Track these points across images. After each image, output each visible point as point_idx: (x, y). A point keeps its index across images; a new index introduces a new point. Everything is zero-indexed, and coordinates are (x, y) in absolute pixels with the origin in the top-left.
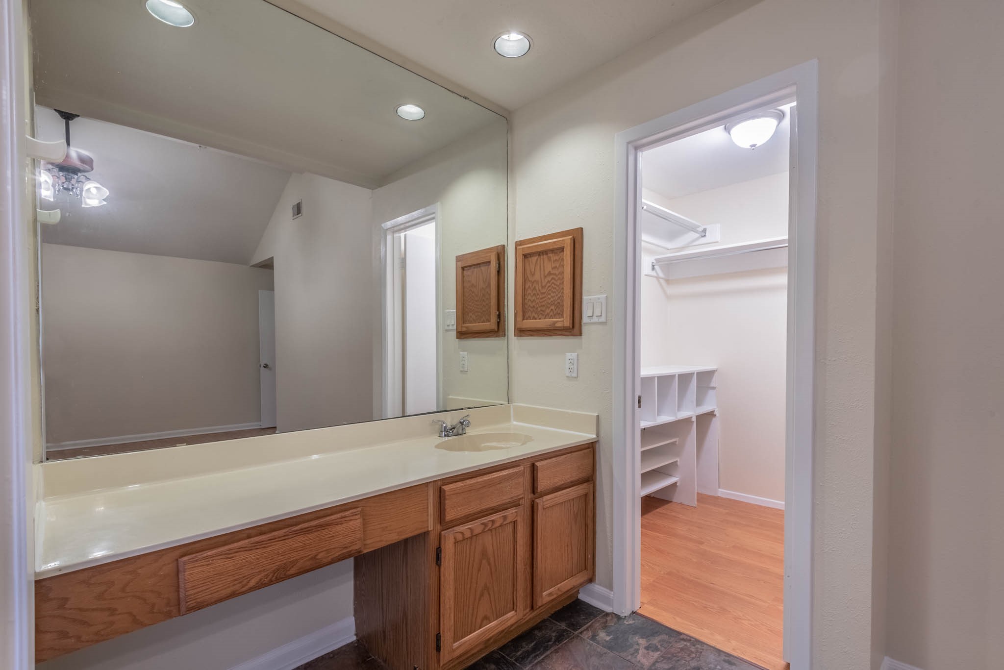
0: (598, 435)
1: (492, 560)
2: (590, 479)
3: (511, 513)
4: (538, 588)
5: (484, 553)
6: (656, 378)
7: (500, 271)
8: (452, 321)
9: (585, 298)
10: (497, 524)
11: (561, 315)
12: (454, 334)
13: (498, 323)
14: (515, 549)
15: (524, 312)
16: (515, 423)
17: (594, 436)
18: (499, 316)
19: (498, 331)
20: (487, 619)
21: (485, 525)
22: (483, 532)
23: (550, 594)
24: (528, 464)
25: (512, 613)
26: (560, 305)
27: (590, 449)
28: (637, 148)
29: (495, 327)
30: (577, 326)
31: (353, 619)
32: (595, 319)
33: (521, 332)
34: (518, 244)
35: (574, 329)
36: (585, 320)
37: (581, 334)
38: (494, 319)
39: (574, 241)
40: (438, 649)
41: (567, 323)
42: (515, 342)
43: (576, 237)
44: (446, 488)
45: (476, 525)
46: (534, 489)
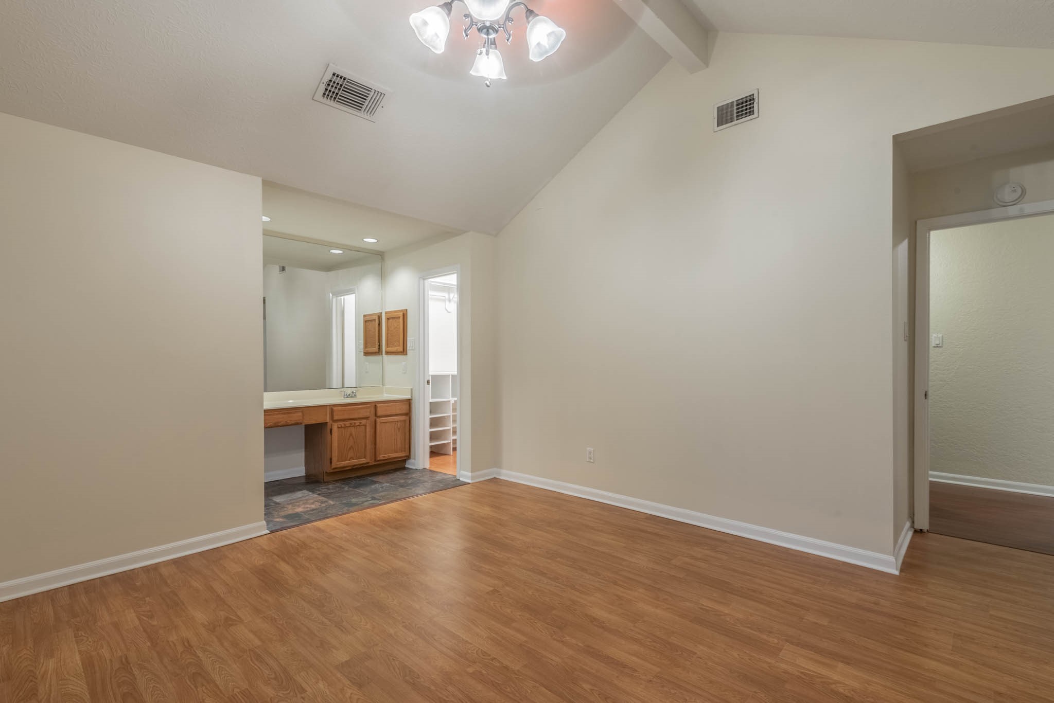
0: (412, 397)
1: (354, 437)
2: (408, 414)
3: (363, 422)
4: (377, 453)
5: (351, 435)
6: (451, 376)
7: (380, 324)
8: (362, 347)
9: (408, 339)
10: (356, 425)
11: (399, 346)
12: (363, 353)
13: (379, 349)
14: (365, 436)
15: (388, 344)
16: (385, 395)
17: (410, 397)
18: (379, 345)
19: (379, 352)
20: (352, 458)
21: (351, 424)
22: (350, 426)
23: (384, 457)
24: (373, 404)
25: (364, 459)
26: (399, 342)
27: (409, 402)
28: (424, 279)
29: (377, 350)
30: (405, 350)
31: (304, 468)
32: (411, 348)
33: (388, 353)
34: (386, 313)
35: (404, 352)
36: (408, 348)
37: (407, 354)
38: (377, 347)
39: (404, 314)
40: (331, 463)
41: (401, 349)
42: (385, 356)
43: (405, 314)
44: (334, 408)
45: (347, 423)
46: (376, 415)
